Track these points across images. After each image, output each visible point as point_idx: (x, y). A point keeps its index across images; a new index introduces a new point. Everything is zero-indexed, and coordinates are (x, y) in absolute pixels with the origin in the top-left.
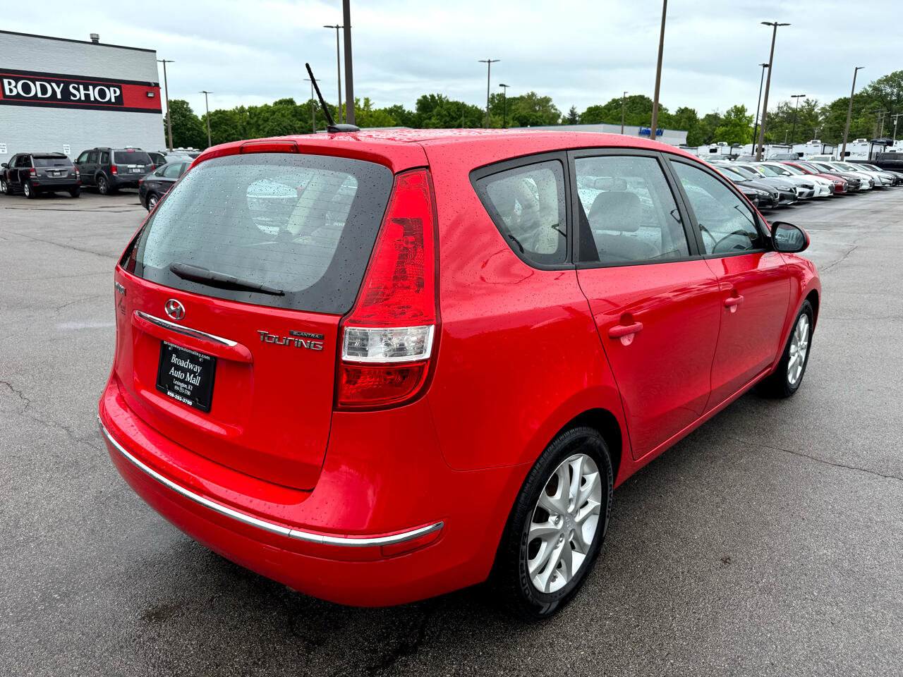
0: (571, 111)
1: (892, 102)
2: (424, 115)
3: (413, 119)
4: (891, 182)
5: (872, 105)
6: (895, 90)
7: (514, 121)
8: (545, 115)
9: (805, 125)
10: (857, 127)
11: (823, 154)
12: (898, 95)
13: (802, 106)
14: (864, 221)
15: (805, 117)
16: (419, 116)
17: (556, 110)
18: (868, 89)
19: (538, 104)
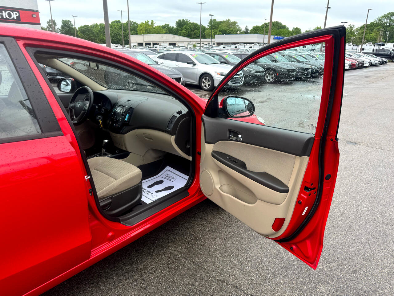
0: (246, 28)
1: (387, 26)
2: (179, 29)
3: (174, 30)
4: (380, 63)
5: (378, 28)
6: (388, 21)
7: (219, 32)
8: (234, 30)
9: (349, 36)
10: (371, 37)
11: (353, 49)
12: (390, 23)
13: (348, 28)
14: (359, 82)
15: (349, 32)
16: (177, 29)
17: (239, 27)
18: (377, 20)
19: (231, 24)
